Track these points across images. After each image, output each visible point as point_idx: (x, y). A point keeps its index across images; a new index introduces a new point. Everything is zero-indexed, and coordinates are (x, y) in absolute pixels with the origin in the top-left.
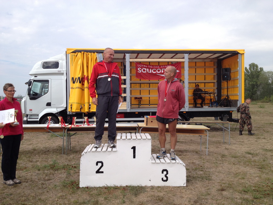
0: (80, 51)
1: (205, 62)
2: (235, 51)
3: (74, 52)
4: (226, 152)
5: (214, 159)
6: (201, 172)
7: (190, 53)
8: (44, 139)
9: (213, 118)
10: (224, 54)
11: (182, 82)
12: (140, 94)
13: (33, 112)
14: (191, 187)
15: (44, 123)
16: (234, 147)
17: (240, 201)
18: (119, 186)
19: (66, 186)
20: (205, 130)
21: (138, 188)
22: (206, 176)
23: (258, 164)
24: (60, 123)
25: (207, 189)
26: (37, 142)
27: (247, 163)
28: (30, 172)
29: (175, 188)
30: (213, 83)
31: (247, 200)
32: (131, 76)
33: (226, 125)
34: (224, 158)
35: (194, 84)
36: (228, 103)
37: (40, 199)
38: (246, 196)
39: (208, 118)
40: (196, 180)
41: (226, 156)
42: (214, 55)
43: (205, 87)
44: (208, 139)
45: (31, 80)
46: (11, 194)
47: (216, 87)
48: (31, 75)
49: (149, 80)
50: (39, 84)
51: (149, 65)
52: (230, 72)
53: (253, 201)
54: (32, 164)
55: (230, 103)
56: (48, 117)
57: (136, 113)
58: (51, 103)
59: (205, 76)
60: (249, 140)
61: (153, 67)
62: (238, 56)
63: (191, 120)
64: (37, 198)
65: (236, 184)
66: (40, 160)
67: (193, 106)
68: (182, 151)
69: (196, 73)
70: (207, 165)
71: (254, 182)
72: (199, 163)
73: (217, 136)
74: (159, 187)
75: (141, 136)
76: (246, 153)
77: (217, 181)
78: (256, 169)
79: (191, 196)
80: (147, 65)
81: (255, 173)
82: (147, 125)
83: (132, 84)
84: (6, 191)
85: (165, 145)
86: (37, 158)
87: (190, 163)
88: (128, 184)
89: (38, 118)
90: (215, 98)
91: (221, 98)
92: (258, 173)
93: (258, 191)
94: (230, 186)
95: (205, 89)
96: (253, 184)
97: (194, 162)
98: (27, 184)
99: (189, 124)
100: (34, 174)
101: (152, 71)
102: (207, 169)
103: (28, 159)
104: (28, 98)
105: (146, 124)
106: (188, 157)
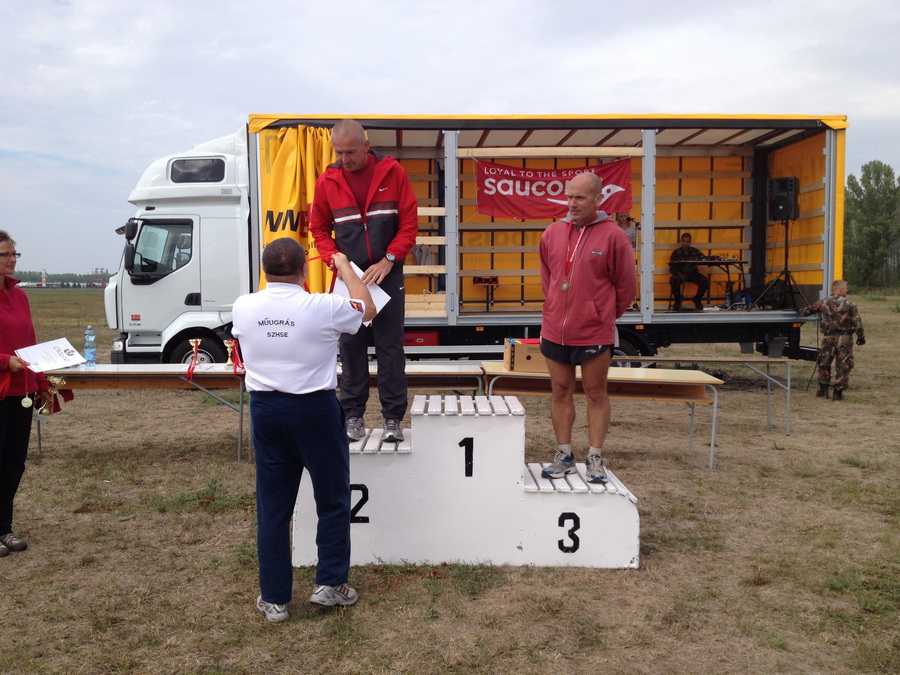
0: (293, 123)
1: (712, 158)
2: (815, 121)
3: (275, 126)
4: (775, 459)
5: (734, 481)
6: (691, 525)
7: (661, 129)
8: (181, 413)
9: (736, 346)
10: (777, 129)
11: (633, 224)
12: (492, 268)
13: (145, 325)
14: (654, 571)
15: (179, 361)
16: (801, 442)
17: (818, 619)
18: (418, 564)
19: (249, 561)
20: (707, 387)
21: (480, 571)
22: (706, 535)
23: (881, 497)
24: (229, 361)
25: (708, 579)
26: (157, 422)
27: (845, 496)
28: (133, 515)
29: (603, 575)
30: (739, 230)
31: (839, 617)
32: (461, 208)
33: (778, 371)
34: (767, 479)
35: (675, 232)
36: (787, 294)
37: (166, 604)
38: (837, 604)
39: (719, 344)
40: (672, 549)
41: (775, 471)
42: (742, 133)
43: (710, 241)
44: (715, 416)
45: (135, 219)
46: (74, 588)
47: (747, 244)
48: (134, 202)
49: (523, 221)
50: (162, 234)
51: (520, 169)
52: (797, 193)
53: (859, 620)
54: (140, 490)
55: (793, 298)
56: (192, 342)
57: (478, 329)
58: (199, 294)
59: (711, 204)
60: (854, 421)
61: (536, 175)
62: (825, 137)
63: (662, 354)
64: (157, 601)
65: (805, 564)
66: (166, 479)
67: (670, 306)
68: (628, 453)
69: (680, 194)
70: (710, 499)
71: (864, 558)
72: (683, 493)
73: (748, 407)
74: (548, 570)
75: (491, 404)
76: (842, 462)
77: (742, 553)
78: (875, 514)
79: (654, 599)
80: (516, 170)
81: (869, 529)
82: (512, 369)
83: (465, 234)
84: (57, 576)
85: (570, 435)
86: (157, 473)
87: (652, 493)
88: (450, 559)
89: (160, 345)
90: (744, 281)
91: (764, 281)
92: (880, 530)
93: (877, 588)
94: (785, 570)
95: (710, 250)
96: (863, 564)
97: (668, 489)
98: (124, 556)
99: (653, 366)
100: (147, 524)
101: (534, 189)
102: (708, 513)
103: (129, 475)
104: (127, 278)
105: (508, 366)
106: (648, 473)
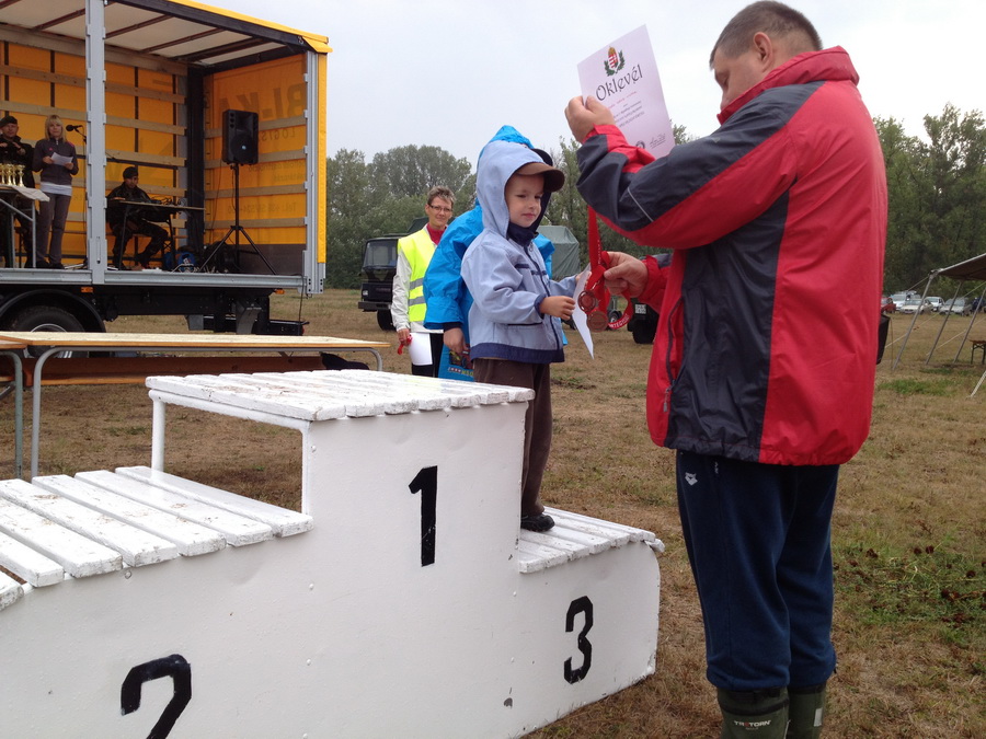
1: (137, 69)
2: (297, 36)
30: (172, 171)
47: (180, 191)
59: (137, 130)
62: (306, 59)
91: (203, 239)
